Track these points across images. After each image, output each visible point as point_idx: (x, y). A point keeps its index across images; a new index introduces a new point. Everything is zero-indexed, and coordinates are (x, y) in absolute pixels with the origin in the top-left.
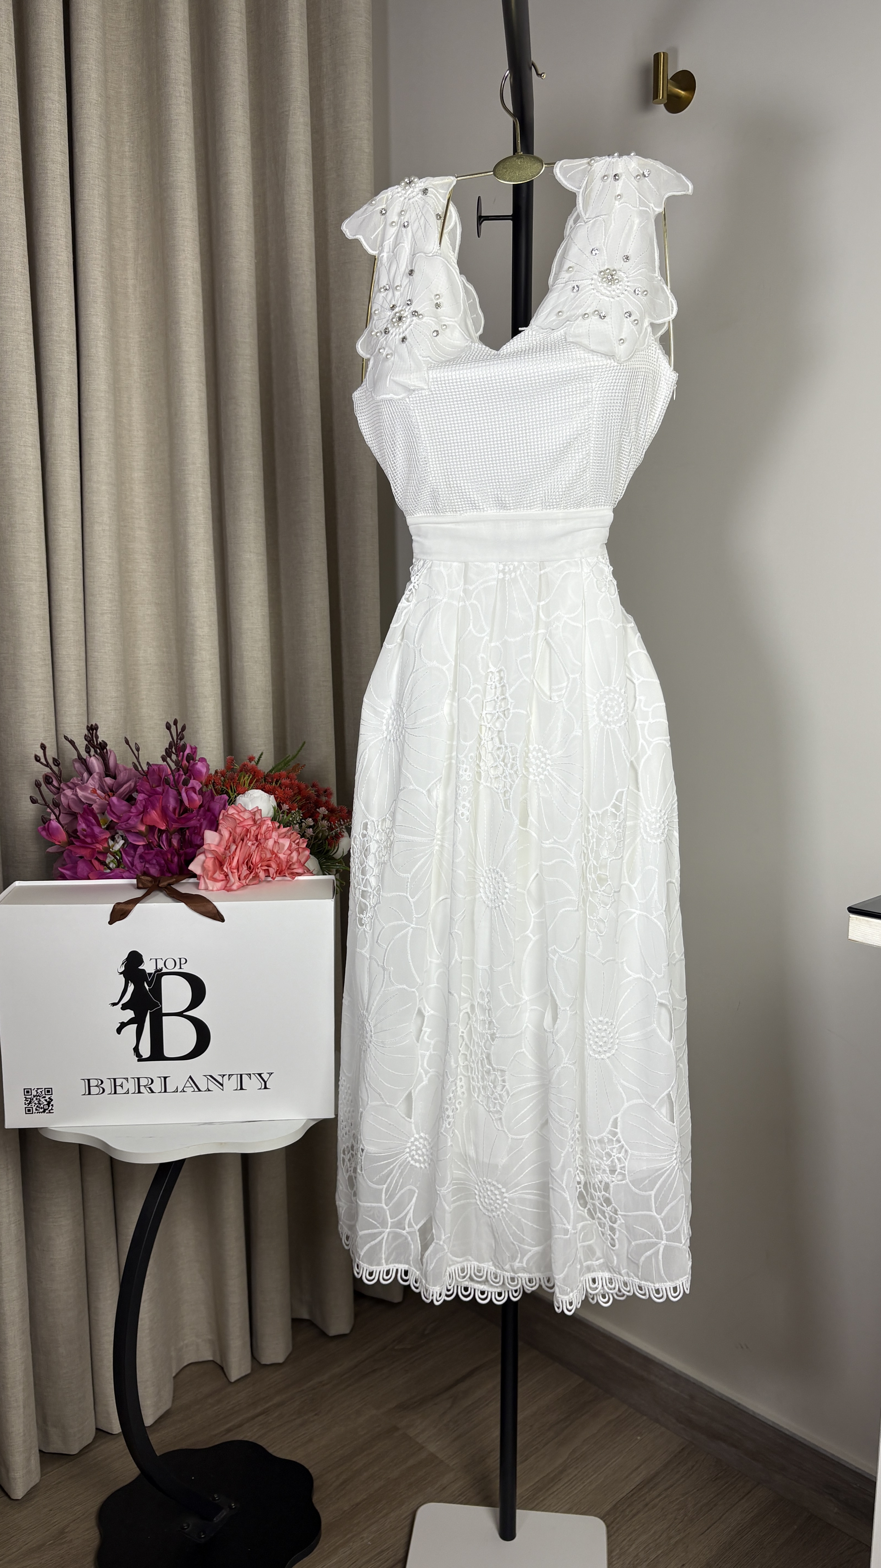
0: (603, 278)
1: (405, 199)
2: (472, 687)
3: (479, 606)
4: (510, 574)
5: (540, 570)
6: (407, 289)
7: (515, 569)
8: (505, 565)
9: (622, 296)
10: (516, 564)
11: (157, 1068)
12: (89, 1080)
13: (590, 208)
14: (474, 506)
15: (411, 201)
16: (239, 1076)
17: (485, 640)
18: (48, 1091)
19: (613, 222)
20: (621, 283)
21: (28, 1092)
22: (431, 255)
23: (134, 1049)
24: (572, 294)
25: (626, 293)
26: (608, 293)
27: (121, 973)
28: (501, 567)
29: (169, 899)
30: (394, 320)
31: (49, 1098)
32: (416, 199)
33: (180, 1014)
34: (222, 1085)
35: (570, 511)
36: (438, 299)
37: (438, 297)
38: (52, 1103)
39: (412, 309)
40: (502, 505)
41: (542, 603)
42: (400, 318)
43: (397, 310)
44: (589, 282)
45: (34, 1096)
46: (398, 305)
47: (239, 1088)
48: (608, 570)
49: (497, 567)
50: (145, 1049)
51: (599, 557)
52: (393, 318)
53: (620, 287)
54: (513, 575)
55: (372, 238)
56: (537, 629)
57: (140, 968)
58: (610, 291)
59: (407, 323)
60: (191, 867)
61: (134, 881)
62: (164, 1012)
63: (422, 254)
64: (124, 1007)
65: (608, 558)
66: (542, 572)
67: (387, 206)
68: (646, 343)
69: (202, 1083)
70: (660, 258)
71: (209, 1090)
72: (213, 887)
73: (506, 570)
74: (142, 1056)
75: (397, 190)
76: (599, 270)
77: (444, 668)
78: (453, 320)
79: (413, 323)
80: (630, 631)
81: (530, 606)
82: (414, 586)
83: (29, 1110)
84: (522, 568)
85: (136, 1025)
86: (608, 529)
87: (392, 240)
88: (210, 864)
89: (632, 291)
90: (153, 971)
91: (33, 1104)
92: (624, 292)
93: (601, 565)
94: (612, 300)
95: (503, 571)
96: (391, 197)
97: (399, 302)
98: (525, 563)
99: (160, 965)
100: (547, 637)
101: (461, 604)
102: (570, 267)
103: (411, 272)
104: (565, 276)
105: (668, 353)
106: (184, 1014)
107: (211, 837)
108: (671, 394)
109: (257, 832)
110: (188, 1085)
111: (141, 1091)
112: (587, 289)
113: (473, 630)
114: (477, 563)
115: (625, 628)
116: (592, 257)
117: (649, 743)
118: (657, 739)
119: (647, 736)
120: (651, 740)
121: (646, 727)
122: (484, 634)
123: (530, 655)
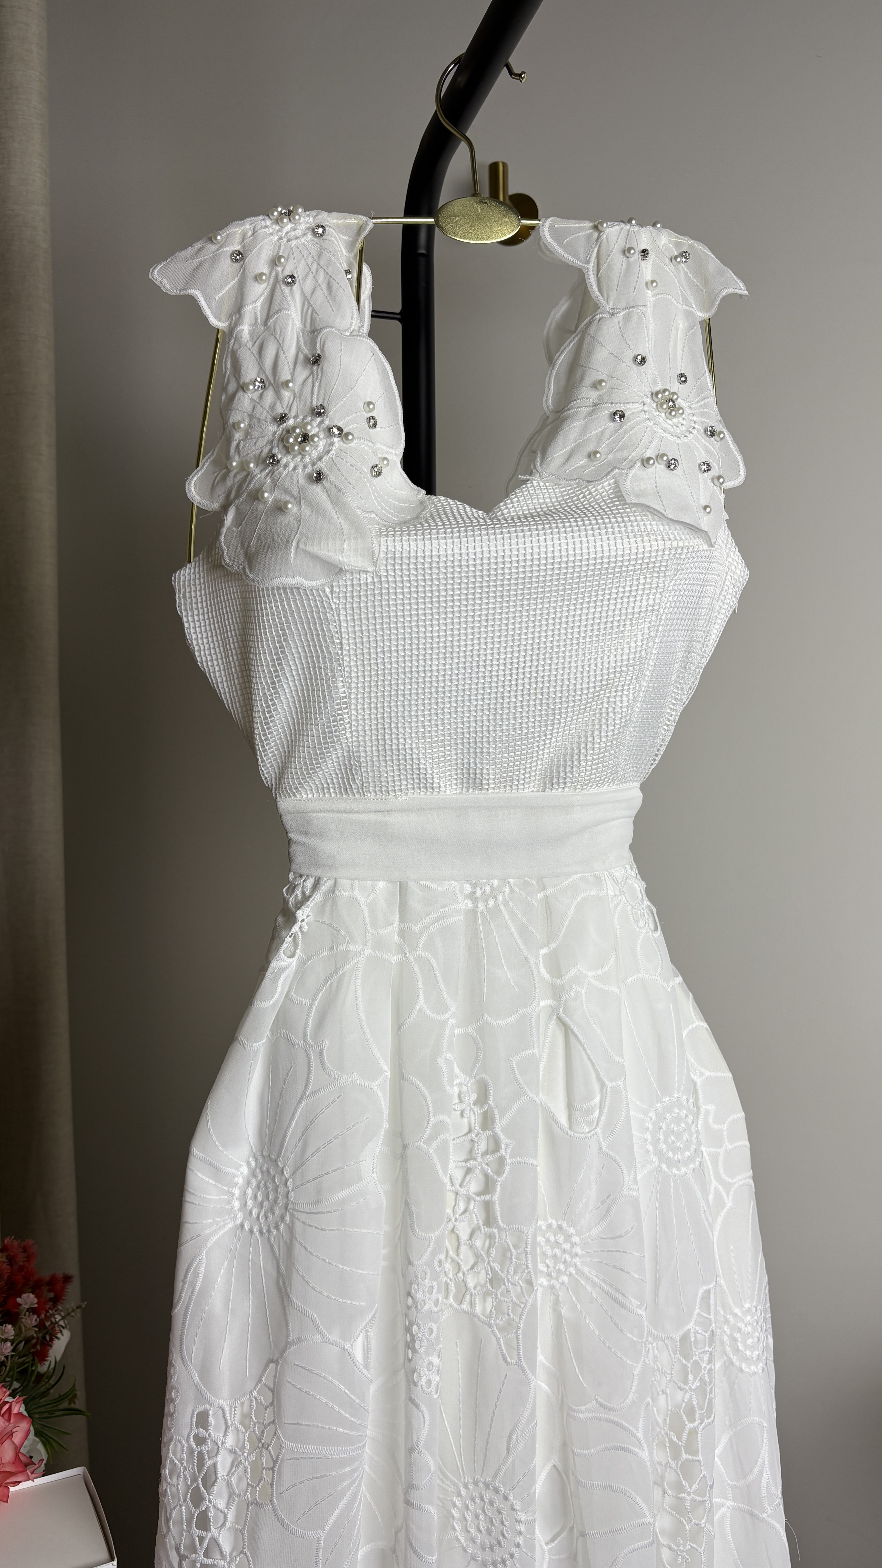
0: (658, 405)
1: (281, 238)
3: (433, 962)
4: (486, 902)
6: (309, 387)
7: (494, 892)
8: (474, 886)
9: (690, 436)
10: (496, 882)
13: (611, 296)
15: (294, 243)
17: (448, 1027)
20: (683, 416)
22: (347, 333)
24: (612, 424)
25: (694, 432)
26: (671, 429)
28: (468, 889)
30: (289, 440)
32: (304, 240)
37: (369, 406)
39: (326, 423)
41: (542, 952)
42: (303, 438)
43: (291, 422)
44: (640, 407)
46: (293, 414)
49: (462, 889)
52: (284, 438)
53: (685, 423)
54: (491, 903)
55: (217, 298)
56: (540, 999)
58: (672, 426)
59: (321, 448)
63: (330, 331)
66: (541, 896)
67: (244, 247)
73: (478, 895)
75: (263, 223)
76: (650, 389)
77: (375, 1085)
79: (332, 448)
81: (526, 958)
82: (301, 928)
84: (507, 890)
87: (259, 304)
89: (703, 431)
92: (691, 430)
94: (679, 440)
95: (473, 897)
96: (250, 233)
97: (294, 409)
98: (511, 881)
100: (561, 1014)
101: (398, 958)
103: (316, 360)
112: (639, 418)
113: (425, 1007)
114: (423, 883)
116: (636, 367)
117: (727, 1186)
118: (740, 1177)
119: (723, 1175)
120: (730, 1180)
121: (721, 1159)
122: (447, 1016)
123: (536, 1051)
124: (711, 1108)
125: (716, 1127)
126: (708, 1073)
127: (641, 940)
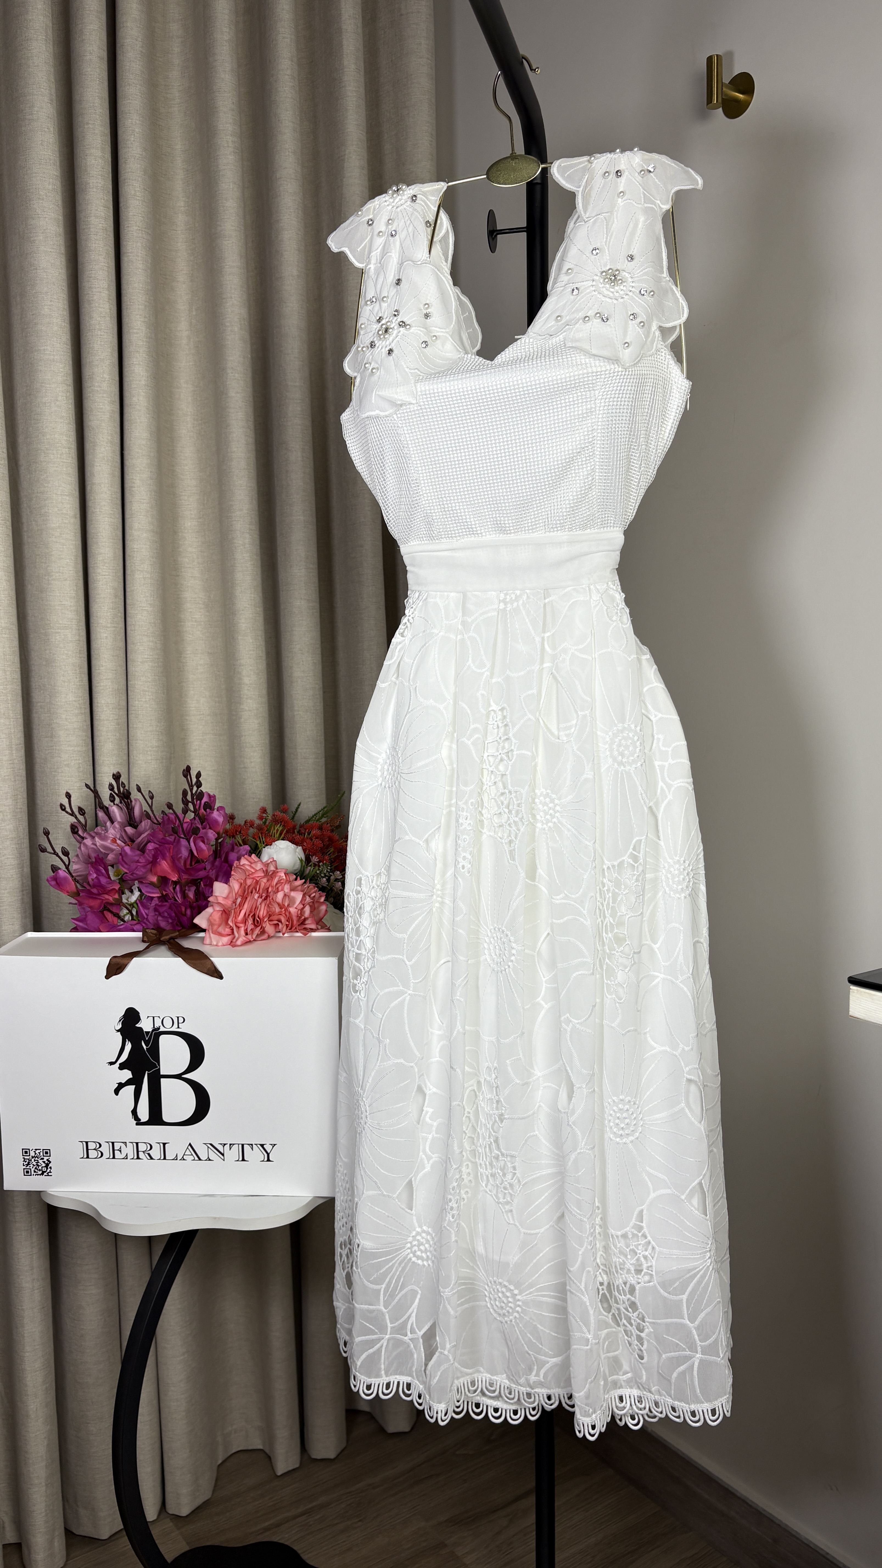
0: (604, 280)
1: (393, 207)
2: (473, 727)
3: (478, 639)
4: (512, 604)
5: (545, 599)
6: (394, 300)
7: (517, 598)
8: (506, 594)
9: (626, 297)
10: (518, 592)
11: (155, 1133)
12: (87, 1143)
13: (590, 207)
14: (473, 532)
15: (399, 209)
16: (240, 1146)
17: (485, 676)
18: (46, 1153)
19: (615, 220)
20: (624, 284)
21: (26, 1152)
22: (419, 262)
23: (132, 1111)
24: (572, 297)
25: (630, 293)
26: (611, 295)
27: (118, 1031)
28: (502, 596)
29: (169, 953)
30: (381, 333)
31: (47, 1160)
32: (405, 206)
33: (178, 1077)
34: (223, 1155)
35: (576, 533)
36: (427, 309)
37: (426, 307)
38: (50, 1165)
39: (398, 320)
40: (503, 530)
41: (547, 635)
42: (387, 330)
43: (384, 321)
44: (590, 283)
45: (33, 1157)
46: (386, 317)
47: (241, 1159)
48: (620, 596)
49: (498, 596)
50: (144, 1113)
51: (610, 583)
52: (380, 331)
53: (624, 288)
54: (515, 604)
55: (359, 250)
56: (542, 662)
57: (137, 1025)
58: (612, 292)
59: (394, 335)
60: (197, 921)
61: (140, 934)
62: (162, 1073)
63: (410, 262)
64: (122, 1068)
65: (619, 584)
66: (547, 601)
67: (373, 216)
68: (654, 350)
69: (203, 1152)
71: (210, 1160)
72: (218, 943)
73: (508, 600)
74: (140, 1120)
75: (385, 199)
76: (601, 270)
77: (441, 707)
78: (444, 331)
79: (400, 334)
80: (645, 664)
81: (534, 637)
82: (408, 620)
83: (27, 1172)
84: (525, 597)
85: (134, 1086)
86: (618, 553)
87: (379, 250)
88: (217, 917)
89: (638, 292)
90: (150, 1030)
91: (32, 1166)
92: (628, 292)
93: (611, 592)
94: (616, 302)
95: (504, 602)
96: (377, 205)
97: (387, 313)
98: (528, 591)
99: (158, 1023)
100: (553, 671)
101: (459, 637)
102: (568, 270)
103: (399, 282)
104: (562, 279)
106: (184, 1076)
107: (220, 889)
108: (684, 405)
109: (268, 884)
110: (188, 1153)
111: (140, 1157)
112: (588, 291)
113: (472, 665)
114: (476, 593)
115: (639, 660)
116: (593, 257)
117: (669, 786)
118: (679, 781)
119: (667, 779)
120: (671, 783)
121: (666, 769)
122: (484, 670)
123: (535, 691)
124: (661, 737)
125: (664, 749)
126: (660, 715)
127: (611, 628)
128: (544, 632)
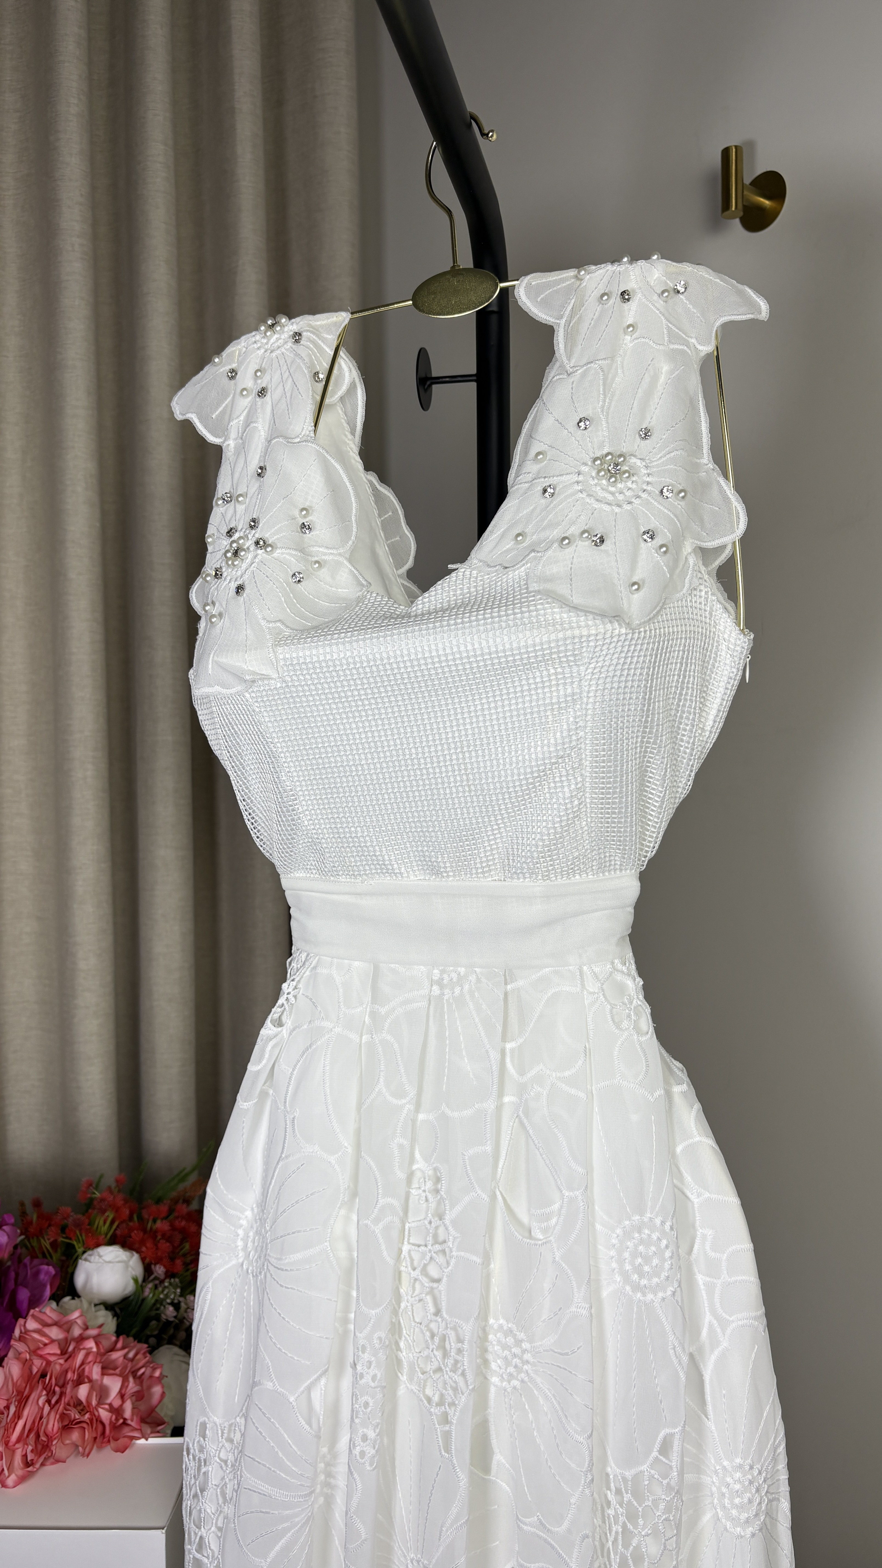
0: (599, 471)
1: (265, 351)
2: (382, 1202)
3: (396, 1046)
4: (452, 990)
5: (506, 984)
6: (254, 500)
7: (461, 980)
8: (443, 972)
9: (637, 502)
10: (462, 970)
13: (578, 350)
14: (385, 869)
15: (274, 355)
17: (405, 1111)
19: (620, 371)
20: (634, 479)
22: (298, 440)
24: (543, 501)
25: (644, 495)
26: (610, 497)
28: (437, 974)
30: (229, 555)
32: (283, 350)
35: (556, 883)
36: (305, 517)
37: (304, 512)
39: (257, 536)
40: (435, 871)
41: (509, 1046)
42: (236, 553)
43: (236, 536)
44: (575, 478)
46: (239, 528)
48: (633, 985)
49: (429, 974)
51: (616, 961)
52: (227, 551)
53: (634, 486)
54: (457, 990)
55: (214, 416)
56: (501, 1094)
58: (613, 494)
59: (248, 561)
63: (281, 440)
65: (633, 962)
66: (509, 987)
67: (238, 366)
68: (687, 585)
70: (712, 431)
73: (445, 982)
75: (254, 338)
76: (592, 455)
77: (333, 1159)
78: (335, 552)
79: (257, 560)
80: (678, 1100)
81: (487, 1052)
82: (290, 999)
84: (473, 979)
86: (631, 910)
87: (242, 418)
89: (657, 492)
92: (640, 494)
93: (619, 977)
94: (617, 510)
95: (440, 983)
96: (244, 350)
97: (242, 522)
98: (478, 969)
100: (520, 1112)
101: (365, 1038)
102: (538, 454)
103: (261, 472)
104: (531, 468)
105: (732, 596)
108: (740, 673)
112: (570, 491)
113: (384, 1090)
114: (393, 966)
115: (669, 1094)
116: (580, 432)
117: (723, 1323)
118: (740, 1315)
119: (719, 1310)
120: (727, 1317)
121: (717, 1291)
122: (404, 1101)
123: (489, 1148)
125: (713, 1254)
126: (707, 1195)
127: (619, 1042)
128: (504, 1039)
